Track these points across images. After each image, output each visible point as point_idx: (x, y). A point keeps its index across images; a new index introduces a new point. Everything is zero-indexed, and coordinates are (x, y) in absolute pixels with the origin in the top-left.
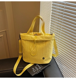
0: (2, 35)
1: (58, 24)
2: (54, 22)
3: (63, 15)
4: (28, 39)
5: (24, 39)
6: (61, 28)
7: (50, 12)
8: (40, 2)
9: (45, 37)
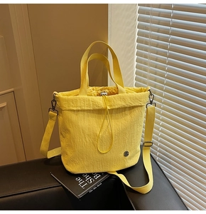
0: (4, 104)
1: (156, 60)
2: (146, 57)
3: (168, 37)
4: (86, 108)
5: (75, 109)
6: (164, 70)
7: (135, 32)
8: (106, 6)
9: (130, 98)
